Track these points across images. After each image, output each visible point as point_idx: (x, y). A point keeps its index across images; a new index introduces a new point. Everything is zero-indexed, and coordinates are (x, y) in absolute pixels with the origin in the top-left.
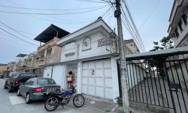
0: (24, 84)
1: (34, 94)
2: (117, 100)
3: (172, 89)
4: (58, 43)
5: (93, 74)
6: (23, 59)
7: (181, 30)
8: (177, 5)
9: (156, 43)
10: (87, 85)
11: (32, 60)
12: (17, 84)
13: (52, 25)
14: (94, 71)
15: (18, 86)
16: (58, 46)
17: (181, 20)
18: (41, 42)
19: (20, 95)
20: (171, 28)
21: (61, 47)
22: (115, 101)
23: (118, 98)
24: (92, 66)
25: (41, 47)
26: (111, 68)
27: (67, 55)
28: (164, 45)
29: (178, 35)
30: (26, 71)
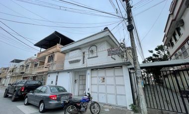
0: (33, 92)
1: (50, 102)
2: (131, 107)
3: (184, 96)
4: (62, 50)
5: (103, 81)
6: (18, 65)
7: (176, 40)
8: (171, 19)
9: (151, 52)
10: (97, 93)
11: (30, 66)
12: (23, 92)
13: (56, 32)
14: (104, 79)
15: (25, 94)
16: (62, 52)
17: (175, 32)
18: (41, 47)
19: (28, 104)
20: (166, 38)
21: (65, 53)
22: (129, 108)
23: (132, 105)
24: (102, 73)
25: (41, 53)
26: (123, 76)
27: (71, 62)
28: (159, 53)
29: (172, 45)
30: (24, 78)
